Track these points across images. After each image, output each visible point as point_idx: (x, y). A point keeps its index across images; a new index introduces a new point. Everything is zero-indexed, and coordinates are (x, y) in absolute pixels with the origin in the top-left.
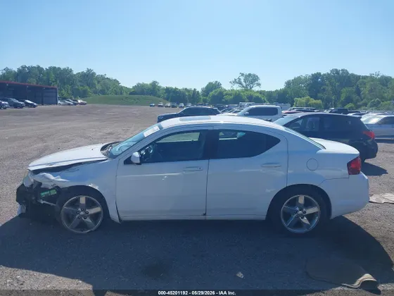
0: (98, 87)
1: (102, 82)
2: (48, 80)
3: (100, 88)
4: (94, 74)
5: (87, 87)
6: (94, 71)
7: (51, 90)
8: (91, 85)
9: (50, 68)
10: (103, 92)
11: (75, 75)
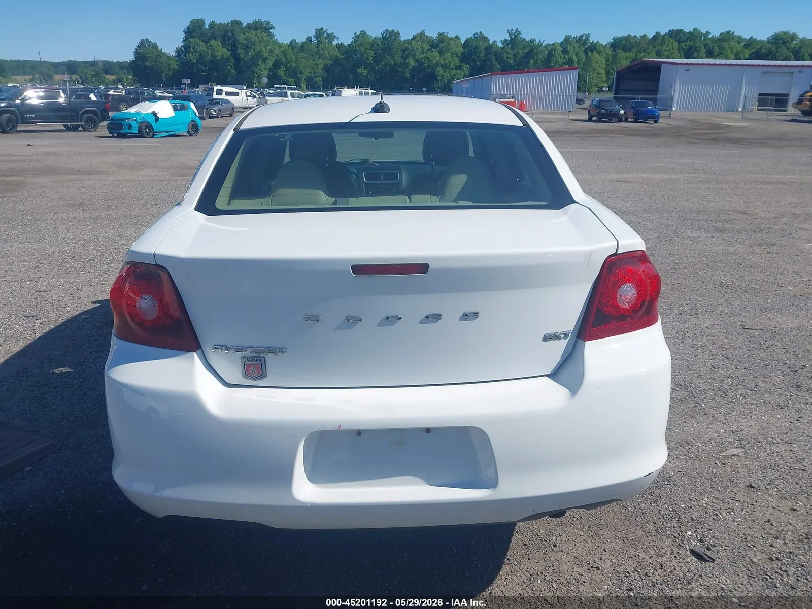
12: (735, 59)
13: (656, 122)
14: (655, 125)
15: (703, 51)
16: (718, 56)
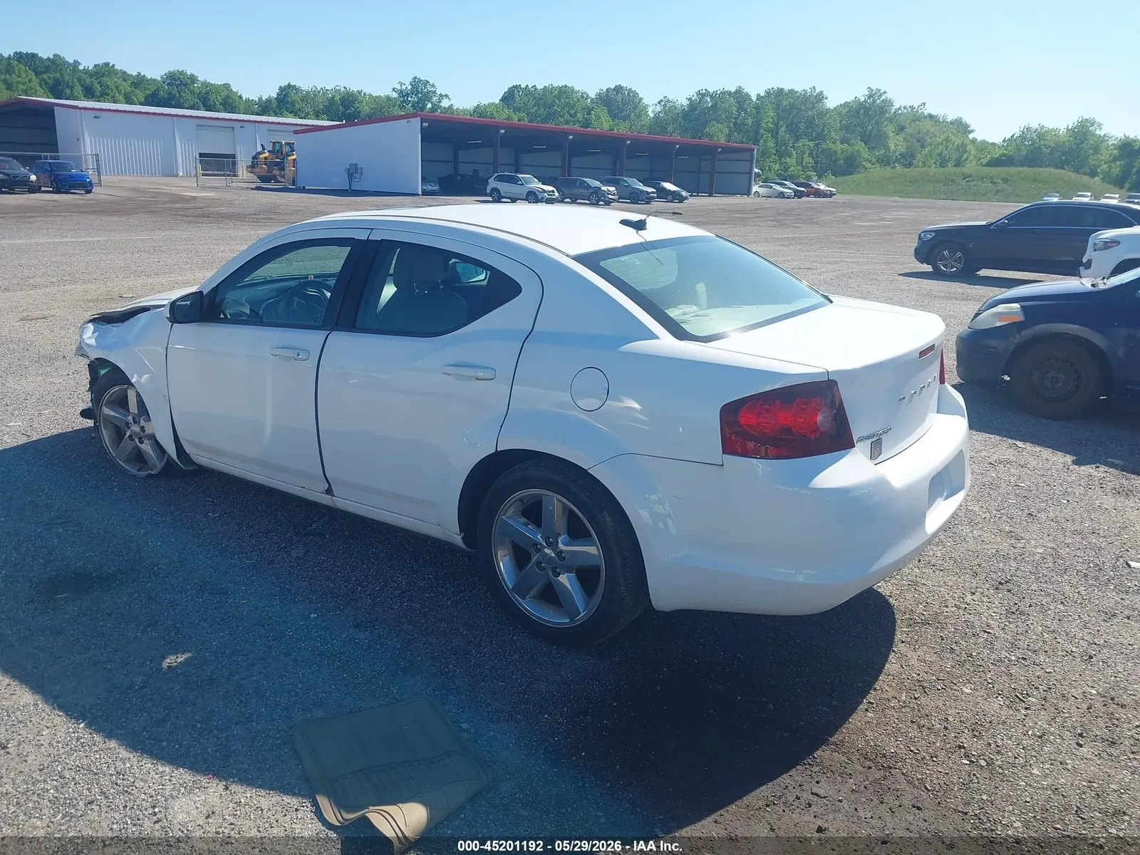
0: (896, 144)
1: (908, 130)
2: (757, 125)
3: (902, 148)
4: (889, 103)
5: (860, 146)
6: (889, 96)
7: (738, 156)
8: (873, 139)
9: (768, 93)
10: (907, 159)
11: (828, 111)
12: (126, 103)
13: (89, 192)
14: (89, 196)
15: (78, 89)
16: (101, 96)
